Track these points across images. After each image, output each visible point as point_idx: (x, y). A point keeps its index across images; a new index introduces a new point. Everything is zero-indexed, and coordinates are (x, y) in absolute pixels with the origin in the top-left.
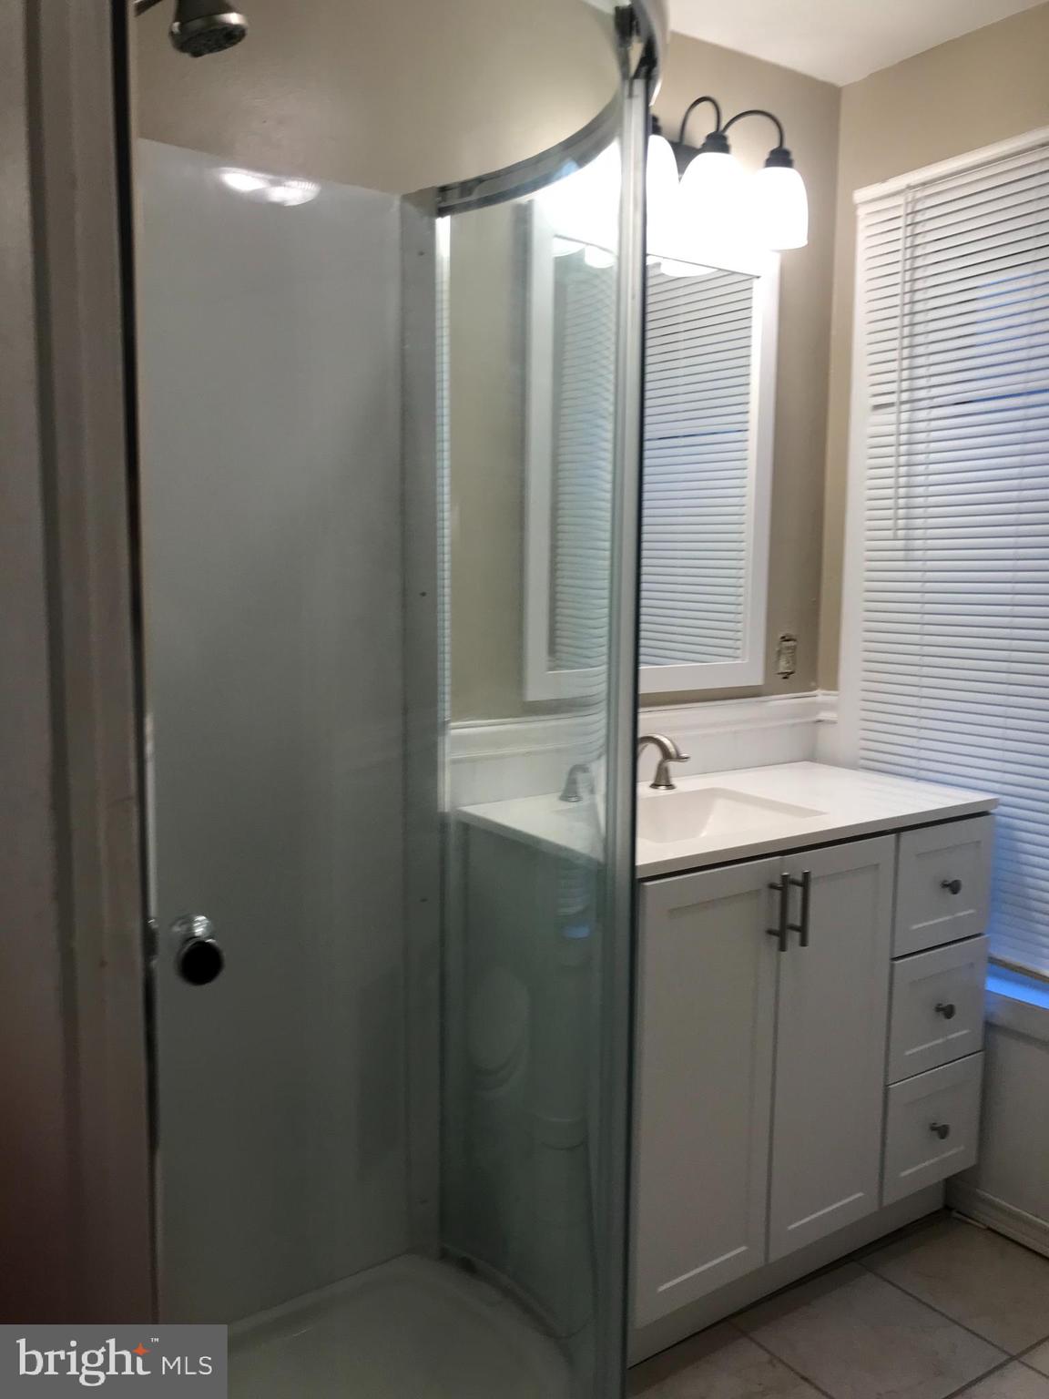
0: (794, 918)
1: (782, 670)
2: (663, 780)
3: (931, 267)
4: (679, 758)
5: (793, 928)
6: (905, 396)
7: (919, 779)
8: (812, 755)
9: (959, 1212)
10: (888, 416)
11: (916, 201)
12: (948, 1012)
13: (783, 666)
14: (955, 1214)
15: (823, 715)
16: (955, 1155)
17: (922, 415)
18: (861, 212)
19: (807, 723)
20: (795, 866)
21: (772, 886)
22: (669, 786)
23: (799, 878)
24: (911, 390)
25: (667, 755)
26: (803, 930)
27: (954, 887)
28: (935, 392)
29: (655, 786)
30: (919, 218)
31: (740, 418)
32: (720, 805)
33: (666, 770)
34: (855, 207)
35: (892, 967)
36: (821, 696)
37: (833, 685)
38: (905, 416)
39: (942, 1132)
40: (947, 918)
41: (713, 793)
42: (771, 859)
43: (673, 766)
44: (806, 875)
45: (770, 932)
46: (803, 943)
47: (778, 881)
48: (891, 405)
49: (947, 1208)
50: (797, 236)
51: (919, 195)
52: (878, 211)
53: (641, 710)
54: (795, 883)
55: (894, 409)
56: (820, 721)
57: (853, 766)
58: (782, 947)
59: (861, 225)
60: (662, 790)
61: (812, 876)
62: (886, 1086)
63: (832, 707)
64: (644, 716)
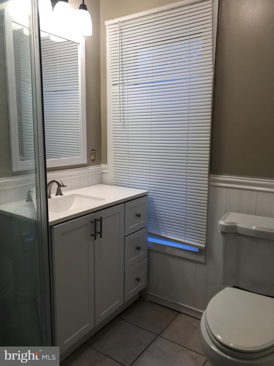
0: (98, 230)
1: (92, 159)
2: (59, 193)
3: (126, 45)
4: (63, 186)
5: (98, 233)
6: (121, 82)
7: (129, 187)
8: (101, 182)
9: (143, 298)
10: (117, 87)
11: (121, 26)
12: (139, 248)
13: (92, 158)
14: (142, 299)
15: (104, 171)
16: (141, 285)
17: (126, 87)
18: (107, 28)
19: (99, 174)
20: (97, 216)
21: (92, 222)
22: (61, 194)
23: (99, 219)
24: (123, 80)
25: (59, 185)
26: (101, 233)
27: (139, 216)
28: (129, 81)
29: (57, 195)
30: (123, 31)
31: (76, 86)
32: (76, 198)
33: (60, 190)
34: (105, 26)
35: (125, 238)
36: (103, 166)
37: (106, 163)
38: (121, 88)
39: (138, 280)
40: (138, 224)
41: (74, 195)
42: (91, 214)
43: (62, 188)
44: (101, 218)
45: (92, 235)
46: (101, 237)
47: (93, 221)
48: (118, 84)
49: (140, 298)
50: (89, 32)
51: (122, 25)
52: (112, 28)
53: (47, 173)
54: (98, 220)
55: (119, 85)
56: (103, 173)
57: (112, 185)
58: (95, 239)
59: (107, 32)
60: (59, 196)
61: (102, 218)
62: (124, 271)
63: (106, 169)
64: (48, 175)
